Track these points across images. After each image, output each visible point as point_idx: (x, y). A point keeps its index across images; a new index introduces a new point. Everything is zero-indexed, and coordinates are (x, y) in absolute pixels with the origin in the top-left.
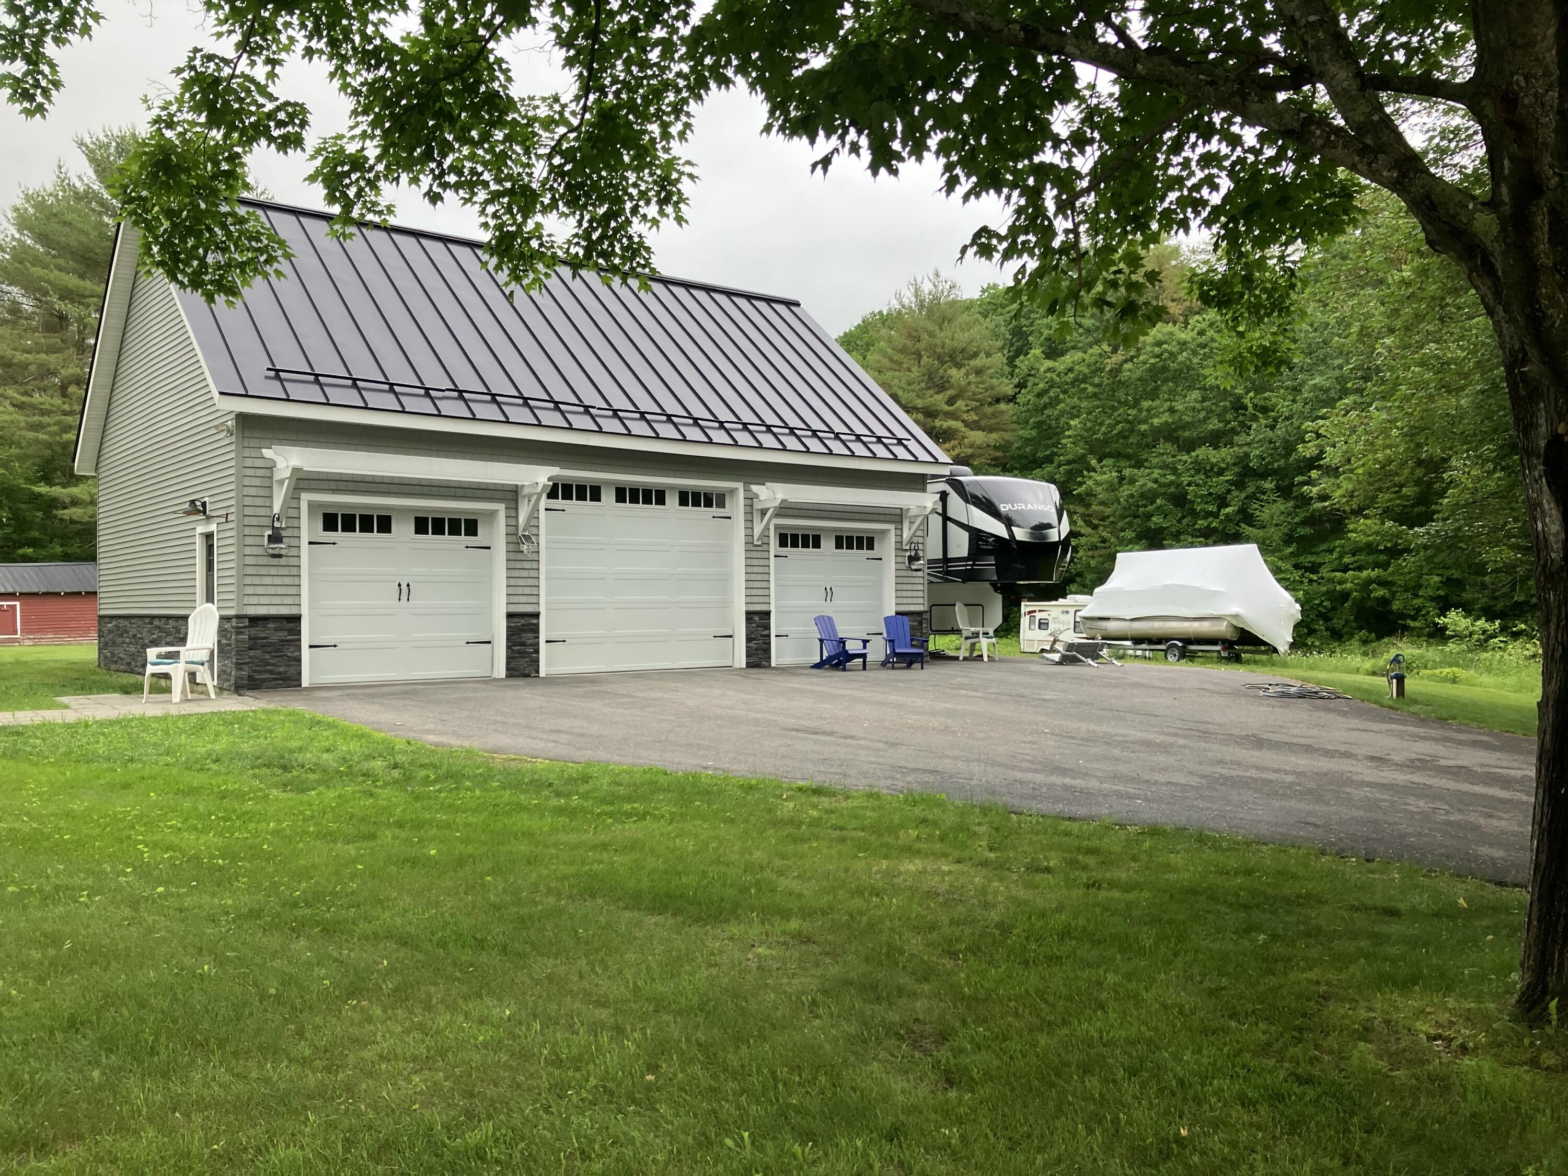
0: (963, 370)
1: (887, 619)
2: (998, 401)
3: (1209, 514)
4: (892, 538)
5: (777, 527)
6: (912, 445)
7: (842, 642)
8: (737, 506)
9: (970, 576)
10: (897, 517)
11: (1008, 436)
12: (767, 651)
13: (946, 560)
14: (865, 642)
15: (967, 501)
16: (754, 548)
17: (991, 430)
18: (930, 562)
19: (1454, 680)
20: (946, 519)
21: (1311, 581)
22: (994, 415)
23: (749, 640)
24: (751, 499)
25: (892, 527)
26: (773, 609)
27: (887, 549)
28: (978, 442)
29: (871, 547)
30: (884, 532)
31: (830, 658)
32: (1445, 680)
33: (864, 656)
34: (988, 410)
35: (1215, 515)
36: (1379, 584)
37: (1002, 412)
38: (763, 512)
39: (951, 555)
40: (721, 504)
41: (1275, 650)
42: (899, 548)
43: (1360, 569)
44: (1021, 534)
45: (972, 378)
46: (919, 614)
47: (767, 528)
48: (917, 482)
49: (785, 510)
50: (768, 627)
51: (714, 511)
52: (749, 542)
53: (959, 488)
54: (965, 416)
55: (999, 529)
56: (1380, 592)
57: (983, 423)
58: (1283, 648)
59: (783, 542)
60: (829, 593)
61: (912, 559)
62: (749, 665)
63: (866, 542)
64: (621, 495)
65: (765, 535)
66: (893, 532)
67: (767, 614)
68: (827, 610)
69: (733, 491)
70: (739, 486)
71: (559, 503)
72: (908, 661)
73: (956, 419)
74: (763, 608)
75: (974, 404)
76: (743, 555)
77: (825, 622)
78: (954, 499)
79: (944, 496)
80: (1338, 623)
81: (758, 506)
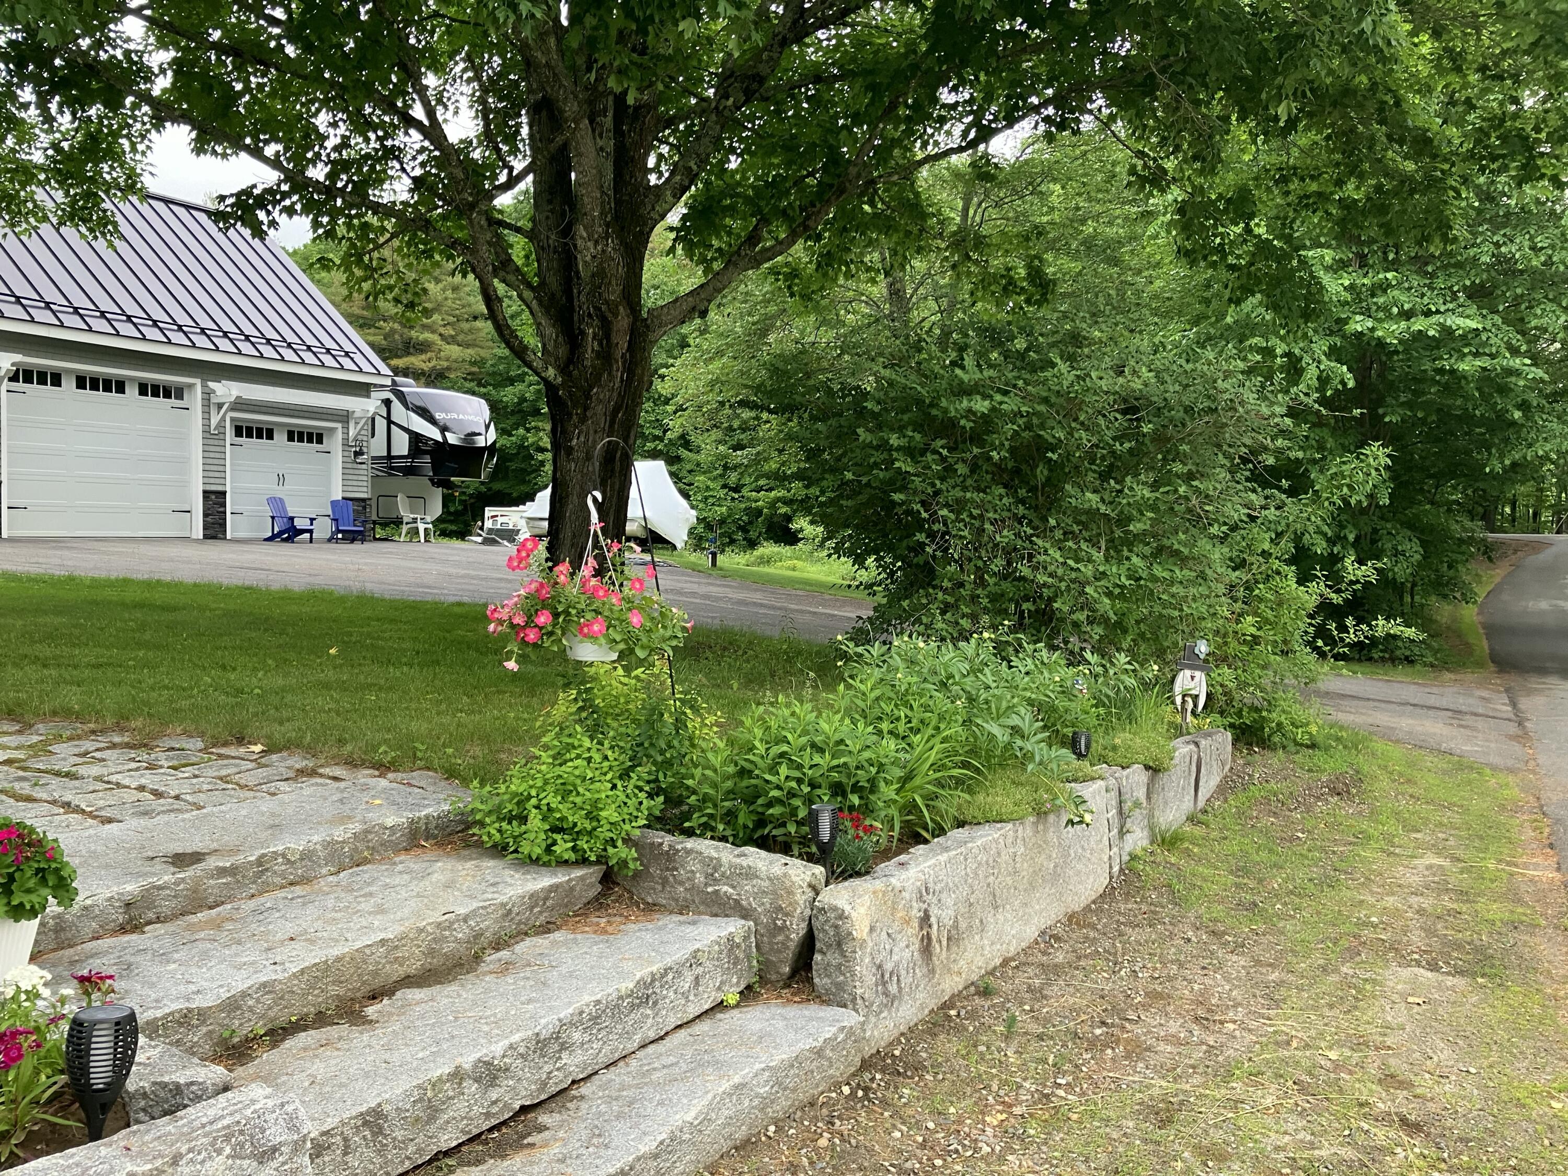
0: (440, 286)
1: (334, 503)
2: (475, 318)
3: (656, 438)
4: (339, 435)
5: (232, 419)
6: (358, 358)
7: (292, 519)
8: (195, 398)
9: (410, 471)
10: (344, 417)
11: (483, 353)
12: (224, 525)
13: (389, 457)
14: (312, 520)
15: (407, 408)
16: (212, 437)
17: (468, 346)
18: (373, 458)
19: (794, 569)
20: (390, 422)
21: (733, 499)
22: (470, 331)
23: (205, 515)
24: (208, 394)
25: (339, 425)
26: (228, 489)
27: (335, 443)
28: (454, 357)
29: (320, 441)
30: (332, 430)
31: (281, 533)
32: (788, 568)
33: (311, 531)
34: (465, 326)
35: (661, 439)
36: (785, 503)
37: (479, 330)
38: (220, 406)
39: (394, 453)
40: (180, 396)
41: (674, 547)
42: (346, 444)
43: (771, 489)
44: (452, 439)
45: (449, 293)
46: (364, 500)
47: (223, 419)
48: (363, 390)
49: (240, 405)
50: (224, 505)
51: (173, 401)
52: (206, 431)
53: (401, 397)
54: (442, 330)
55: (435, 434)
56: (784, 510)
57: (460, 338)
58: (680, 545)
59: (238, 431)
60: (281, 479)
61: (357, 454)
62: (206, 537)
63: (316, 437)
64: (81, 382)
65: (221, 425)
66: (340, 431)
67: (224, 493)
68: (279, 491)
69: (191, 386)
70: (198, 382)
71: (20, 386)
72: (352, 537)
73: (433, 332)
74: (220, 488)
75: (452, 319)
76: (200, 442)
77: (276, 503)
78: (397, 405)
79: (387, 403)
80: (753, 534)
81: (214, 400)
